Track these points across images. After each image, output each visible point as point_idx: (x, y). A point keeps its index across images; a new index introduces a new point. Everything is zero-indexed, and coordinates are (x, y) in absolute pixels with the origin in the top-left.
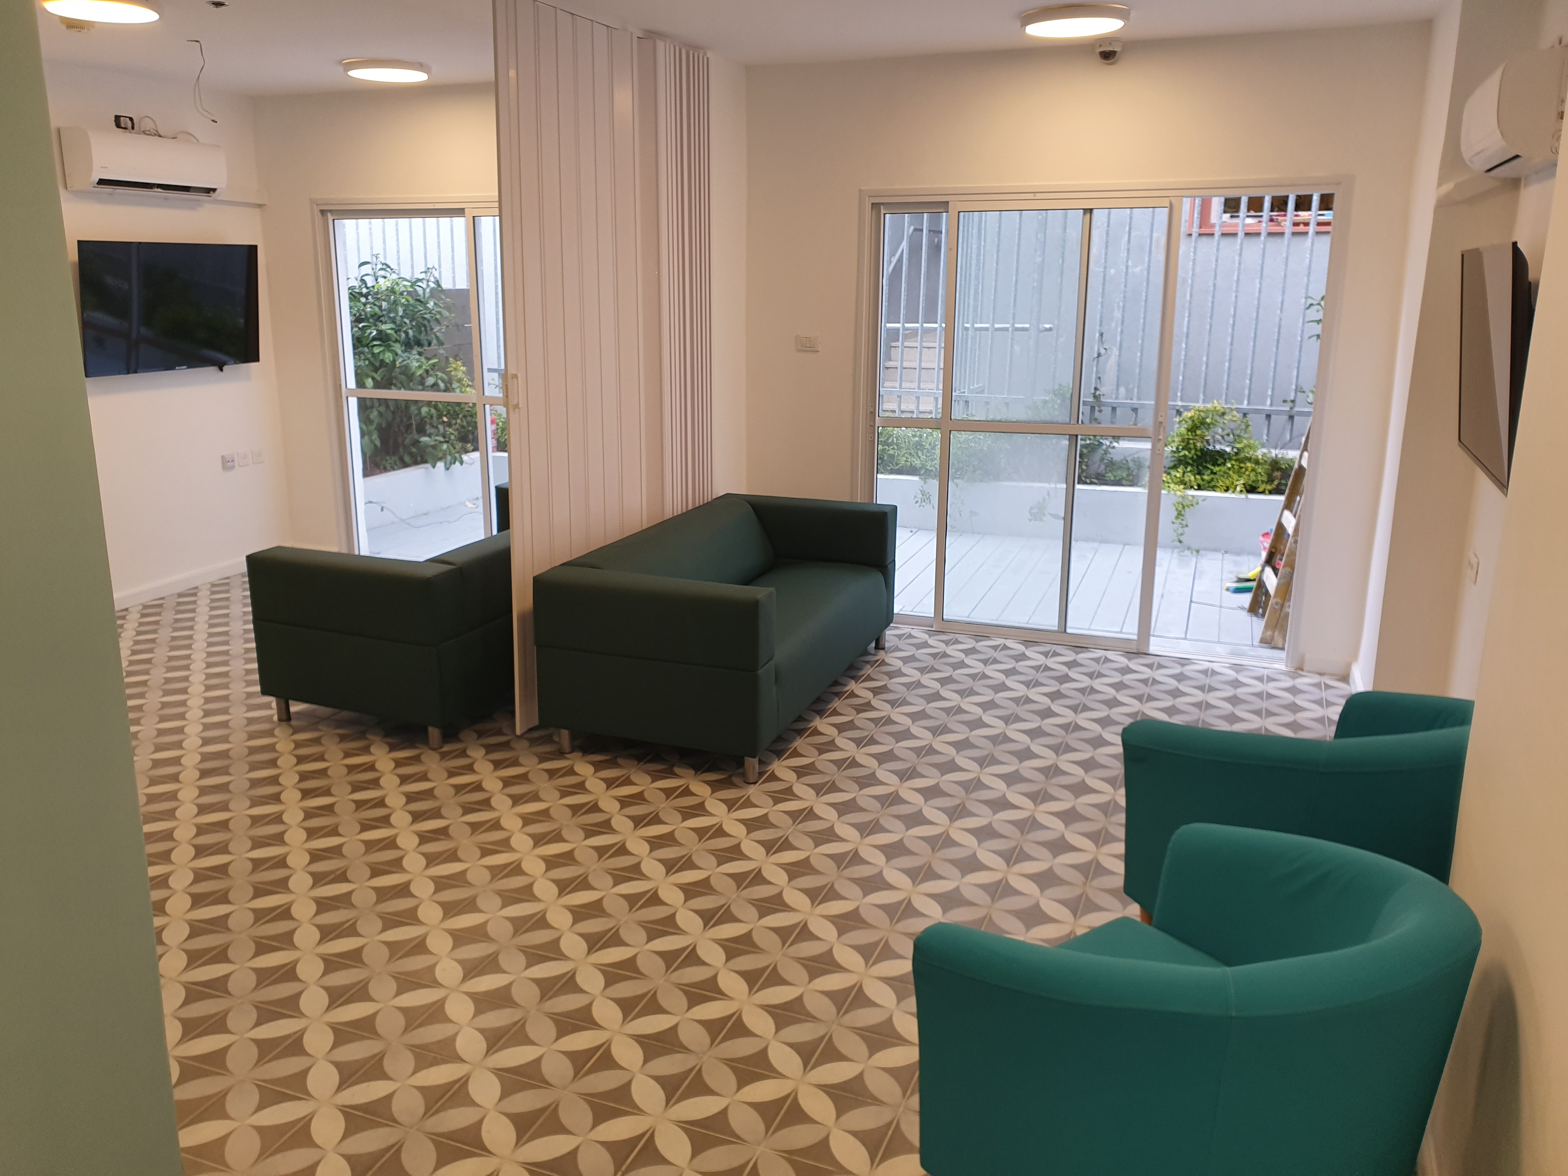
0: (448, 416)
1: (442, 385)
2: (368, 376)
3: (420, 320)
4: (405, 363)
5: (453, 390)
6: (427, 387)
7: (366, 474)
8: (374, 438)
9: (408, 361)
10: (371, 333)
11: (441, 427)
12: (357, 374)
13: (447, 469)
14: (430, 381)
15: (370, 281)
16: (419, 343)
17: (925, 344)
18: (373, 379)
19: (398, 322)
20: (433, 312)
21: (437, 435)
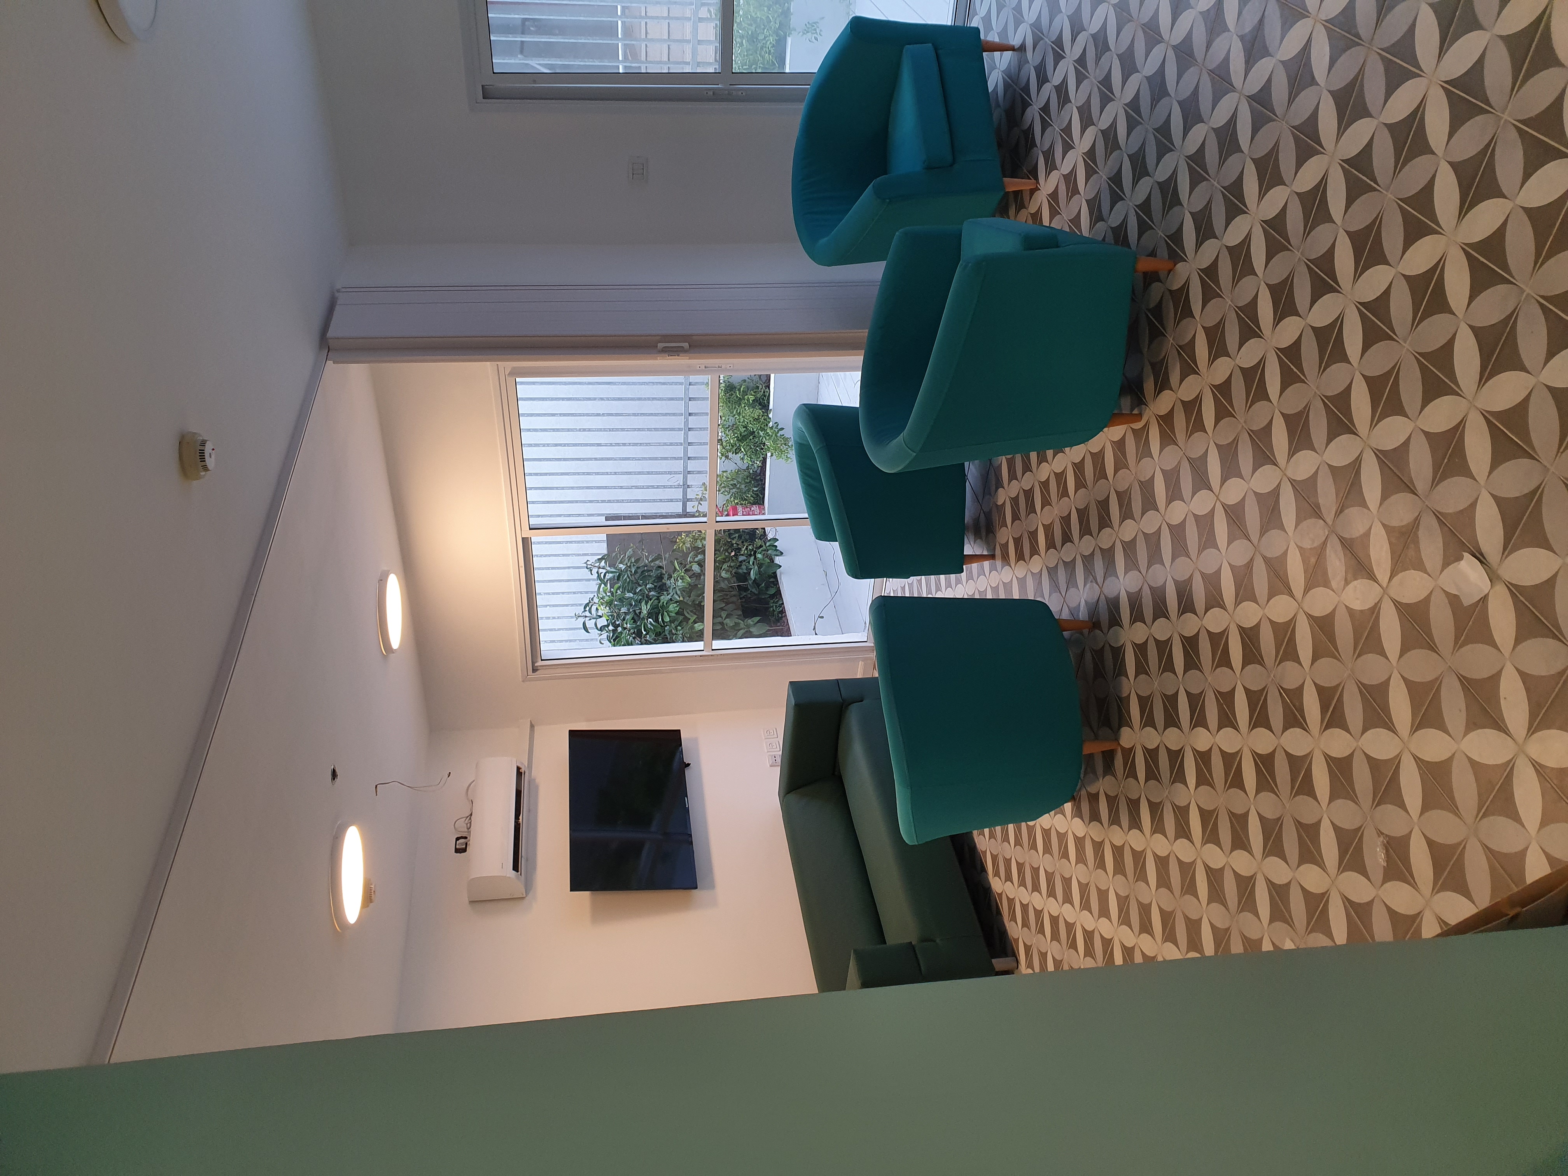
0: (730, 551)
1: (700, 557)
2: (692, 628)
3: (637, 576)
4: (679, 592)
5: (704, 546)
6: (702, 571)
7: (788, 633)
8: (752, 623)
9: (677, 589)
10: (651, 623)
11: (741, 558)
12: (691, 640)
13: (782, 553)
14: (696, 568)
15: (602, 622)
16: (660, 577)
17: (643, 36)
18: (695, 622)
19: (640, 597)
20: (629, 565)
21: (749, 562)
